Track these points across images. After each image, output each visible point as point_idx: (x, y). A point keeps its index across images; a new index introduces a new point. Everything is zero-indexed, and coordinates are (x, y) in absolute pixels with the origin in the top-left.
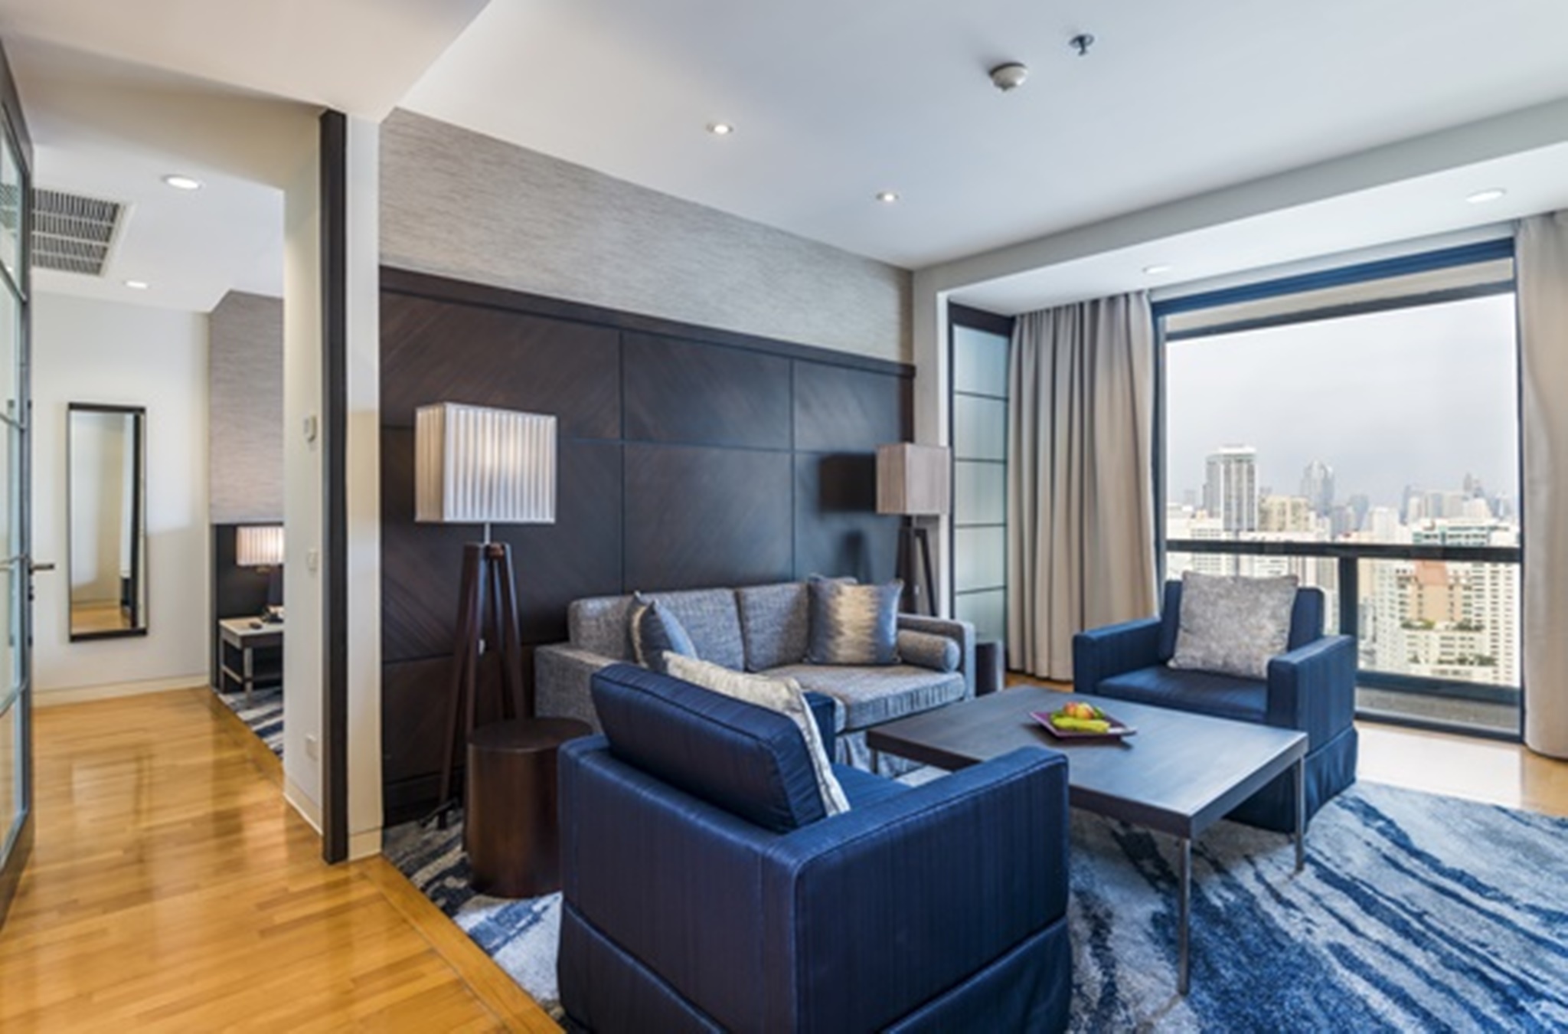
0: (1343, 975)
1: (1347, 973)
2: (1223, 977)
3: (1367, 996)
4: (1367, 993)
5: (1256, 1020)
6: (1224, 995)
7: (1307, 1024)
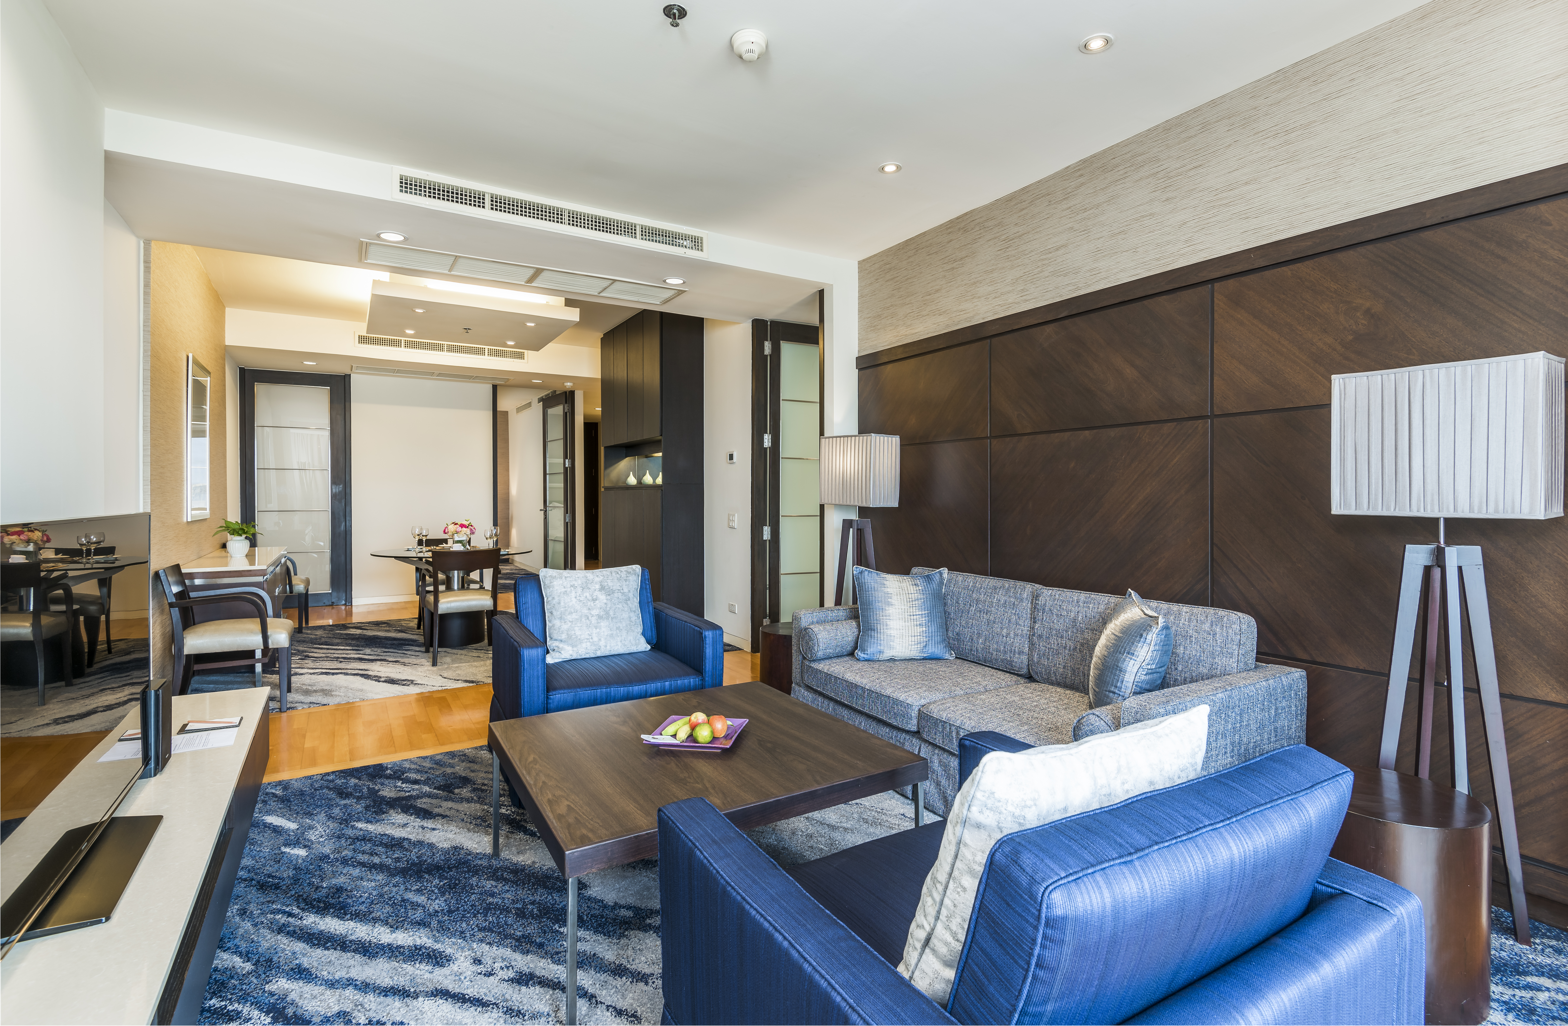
0: (421, 938)
1: (418, 942)
2: (488, 879)
3: (393, 932)
4: (394, 935)
5: (444, 871)
6: (476, 871)
7: (415, 888)
